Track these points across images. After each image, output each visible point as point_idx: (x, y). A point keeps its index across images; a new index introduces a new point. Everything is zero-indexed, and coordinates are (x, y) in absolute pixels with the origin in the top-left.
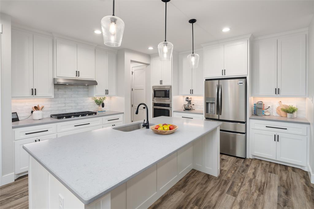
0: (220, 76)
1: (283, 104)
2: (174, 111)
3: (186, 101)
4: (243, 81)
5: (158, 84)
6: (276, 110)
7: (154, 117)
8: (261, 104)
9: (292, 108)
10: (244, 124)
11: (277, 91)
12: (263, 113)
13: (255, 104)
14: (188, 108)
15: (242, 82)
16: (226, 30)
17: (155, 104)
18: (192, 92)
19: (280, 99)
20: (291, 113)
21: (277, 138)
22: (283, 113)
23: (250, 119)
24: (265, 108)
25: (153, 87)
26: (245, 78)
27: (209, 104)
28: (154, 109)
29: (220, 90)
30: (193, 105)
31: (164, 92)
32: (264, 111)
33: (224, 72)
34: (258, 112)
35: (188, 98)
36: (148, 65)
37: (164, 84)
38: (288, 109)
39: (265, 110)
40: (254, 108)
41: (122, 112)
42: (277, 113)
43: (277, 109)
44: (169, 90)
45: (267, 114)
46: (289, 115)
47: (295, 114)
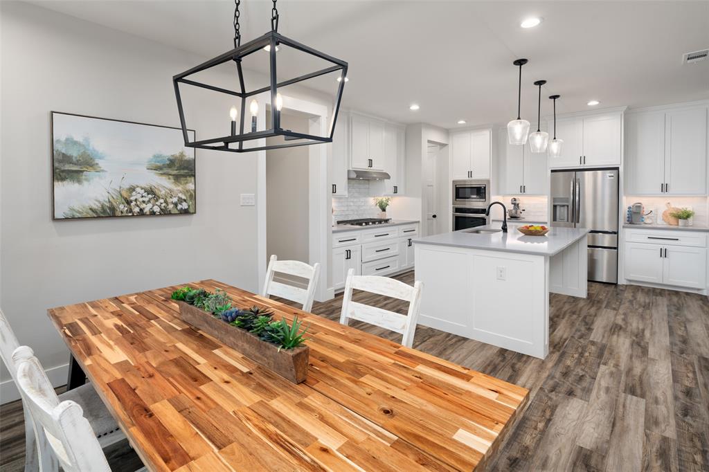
0: (577, 165)
1: (673, 206)
2: (493, 221)
3: (512, 203)
4: (613, 173)
5: (465, 177)
6: (661, 215)
7: (456, 230)
8: (640, 207)
9: (686, 212)
10: (616, 235)
11: (664, 188)
12: (643, 221)
13: (629, 208)
14: (516, 215)
15: (613, 175)
16: (593, 103)
17: (457, 210)
18: (523, 189)
19: (669, 200)
20: (684, 219)
21: (664, 253)
22: (672, 220)
23: (624, 227)
24: (645, 213)
25: (453, 181)
26: (617, 169)
27: (558, 208)
28: (456, 217)
29: (577, 186)
30: (524, 210)
31: (476, 190)
32: (643, 218)
33: (583, 160)
34: (634, 218)
35: (515, 200)
36: (443, 145)
37: (475, 177)
38: (680, 213)
39: (645, 217)
40: (627, 213)
41: (417, 220)
42: (663, 220)
43: (663, 214)
44: (485, 187)
45: (648, 221)
46: (681, 222)
47: (690, 220)
